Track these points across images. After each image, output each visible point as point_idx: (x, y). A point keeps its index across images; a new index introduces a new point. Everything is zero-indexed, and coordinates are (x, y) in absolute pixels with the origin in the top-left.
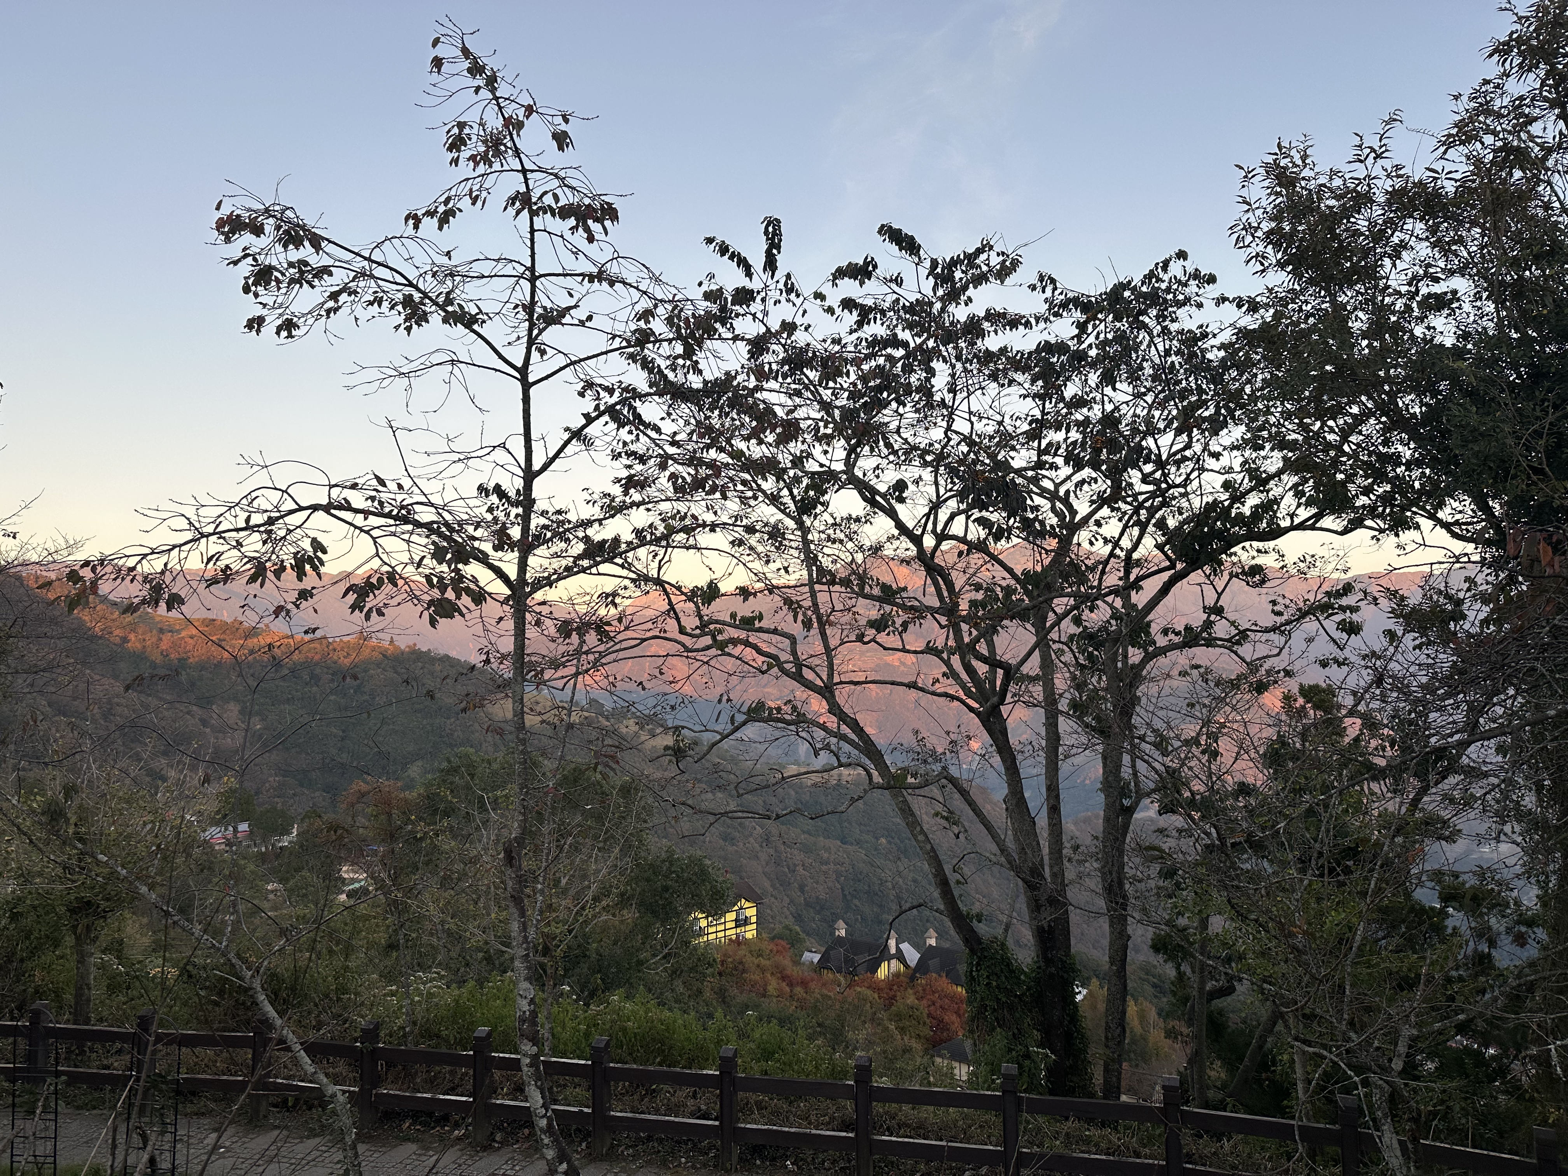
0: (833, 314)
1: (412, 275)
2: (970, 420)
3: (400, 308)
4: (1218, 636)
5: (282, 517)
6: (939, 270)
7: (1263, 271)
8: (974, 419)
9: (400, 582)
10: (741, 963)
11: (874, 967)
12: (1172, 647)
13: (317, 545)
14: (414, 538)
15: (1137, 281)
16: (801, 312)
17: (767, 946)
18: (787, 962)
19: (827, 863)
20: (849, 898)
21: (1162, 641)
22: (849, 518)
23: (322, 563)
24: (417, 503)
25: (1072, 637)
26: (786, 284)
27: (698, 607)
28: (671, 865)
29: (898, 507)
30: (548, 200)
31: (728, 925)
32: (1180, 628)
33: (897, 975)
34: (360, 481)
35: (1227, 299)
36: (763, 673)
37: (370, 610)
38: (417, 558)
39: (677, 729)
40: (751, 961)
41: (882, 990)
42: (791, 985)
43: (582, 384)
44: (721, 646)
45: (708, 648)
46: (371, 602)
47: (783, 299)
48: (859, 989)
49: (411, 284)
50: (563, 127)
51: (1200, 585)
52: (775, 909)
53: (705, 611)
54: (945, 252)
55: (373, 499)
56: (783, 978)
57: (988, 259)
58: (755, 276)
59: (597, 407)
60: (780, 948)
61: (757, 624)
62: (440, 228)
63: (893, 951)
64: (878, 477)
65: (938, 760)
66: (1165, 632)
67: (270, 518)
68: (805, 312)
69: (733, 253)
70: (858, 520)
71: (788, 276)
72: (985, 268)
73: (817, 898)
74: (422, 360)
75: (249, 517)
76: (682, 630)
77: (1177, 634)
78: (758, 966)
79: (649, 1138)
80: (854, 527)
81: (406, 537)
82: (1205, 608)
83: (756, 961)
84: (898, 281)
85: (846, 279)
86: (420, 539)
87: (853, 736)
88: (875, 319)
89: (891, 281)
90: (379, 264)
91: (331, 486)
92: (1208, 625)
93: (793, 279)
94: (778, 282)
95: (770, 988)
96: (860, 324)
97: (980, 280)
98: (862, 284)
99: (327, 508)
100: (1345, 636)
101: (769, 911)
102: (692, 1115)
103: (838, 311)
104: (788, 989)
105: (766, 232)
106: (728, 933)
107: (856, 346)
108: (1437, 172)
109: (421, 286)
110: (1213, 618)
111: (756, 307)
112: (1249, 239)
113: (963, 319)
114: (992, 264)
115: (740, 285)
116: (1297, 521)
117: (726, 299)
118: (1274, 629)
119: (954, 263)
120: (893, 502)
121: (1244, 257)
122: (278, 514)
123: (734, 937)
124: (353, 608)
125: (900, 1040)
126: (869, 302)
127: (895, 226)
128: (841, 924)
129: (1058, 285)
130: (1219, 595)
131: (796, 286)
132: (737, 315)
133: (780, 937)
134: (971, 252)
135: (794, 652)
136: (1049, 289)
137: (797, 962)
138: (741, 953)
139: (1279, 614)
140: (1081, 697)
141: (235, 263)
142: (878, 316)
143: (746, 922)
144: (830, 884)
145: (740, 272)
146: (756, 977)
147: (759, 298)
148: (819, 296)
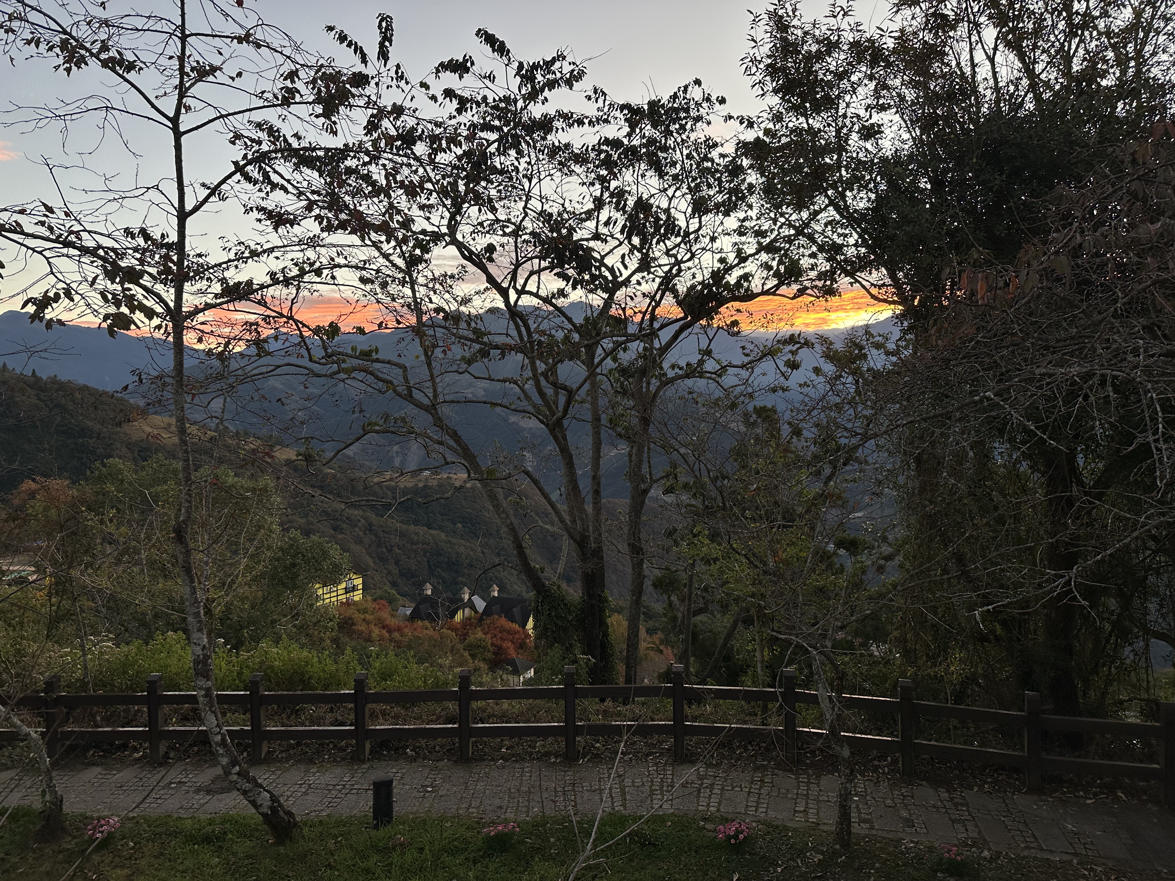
0: (436, 101)
1: (66, 23)
2: (541, 201)
3: (57, 50)
4: (707, 370)
6: (524, 72)
7: (763, 95)
8: (543, 200)
10: (351, 618)
11: (452, 614)
12: (678, 378)
15: (664, 101)
16: (409, 97)
17: (370, 605)
18: (386, 615)
19: (416, 544)
20: (433, 567)
21: (671, 374)
22: (445, 275)
26: (397, 72)
27: (323, 341)
29: (489, 265)
31: (340, 592)
32: (683, 364)
33: (469, 619)
34: (28, 207)
35: (733, 117)
36: (382, 393)
38: (90, 277)
40: (358, 617)
41: (458, 629)
42: (390, 631)
43: (231, 135)
44: (346, 372)
45: (335, 373)
47: (394, 85)
48: (441, 630)
49: (64, 31)
51: (698, 334)
52: (376, 579)
53: (329, 345)
54: (530, 58)
55: (42, 224)
56: (384, 627)
57: (561, 67)
60: (381, 606)
61: (374, 356)
63: (466, 602)
64: (473, 240)
66: (673, 367)
68: (412, 98)
69: (351, 41)
70: (452, 277)
71: (398, 66)
72: (559, 75)
73: (409, 569)
74: (78, 104)
76: (312, 359)
77: (681, 368)
78: (364, 620)
79: (298, 744)
82: (700, 350)
83: (362, 617)
84: (491, 77)
85: (448, 72)
87: (451, 443)
88: (471, 108)
89: (485, 77)
92: (701, 362)
93: (402, 69)
94: (389, 69)
95: (374, 635)
96: (459, 111)
97: (552, 85)
98: (461, 77)
100: (790, 370)
101: (373, 580)
102: (332, 725)
103: (440, 99)
104: (387, 635)
105: (380, 27)
106: (339, 598)
108: (882, 30)
110: (705, 357)
111: (370, 90)
112: (754, 69)
113: (538, 116)
114: (564, 72)
115: (356, 70)
116: (766, 287)
117: (344, 81)
118: (743, 366)
119: (535, 67)
120: (485, 260)
121: (751, 84)
123: (345, 600)
125: (471, 664)
126: (466, 94)
127: (490, 32)
128: (428, 585)
129: (608, 97)
130: (711, 341)
131: (405, 75)
132: (354, 96)
133: (381, 598)
134: (549, 59)
135: (405, 378)
136: (601, 101)
137: (394, 615)
138: (351, 611)
139: (747, 355)
142: (474, 106)
143: (354, 589)
144: (419, 559)
145: (357, 59)
146: (363, 627)
147: (373, 83)
148: (424, 85)
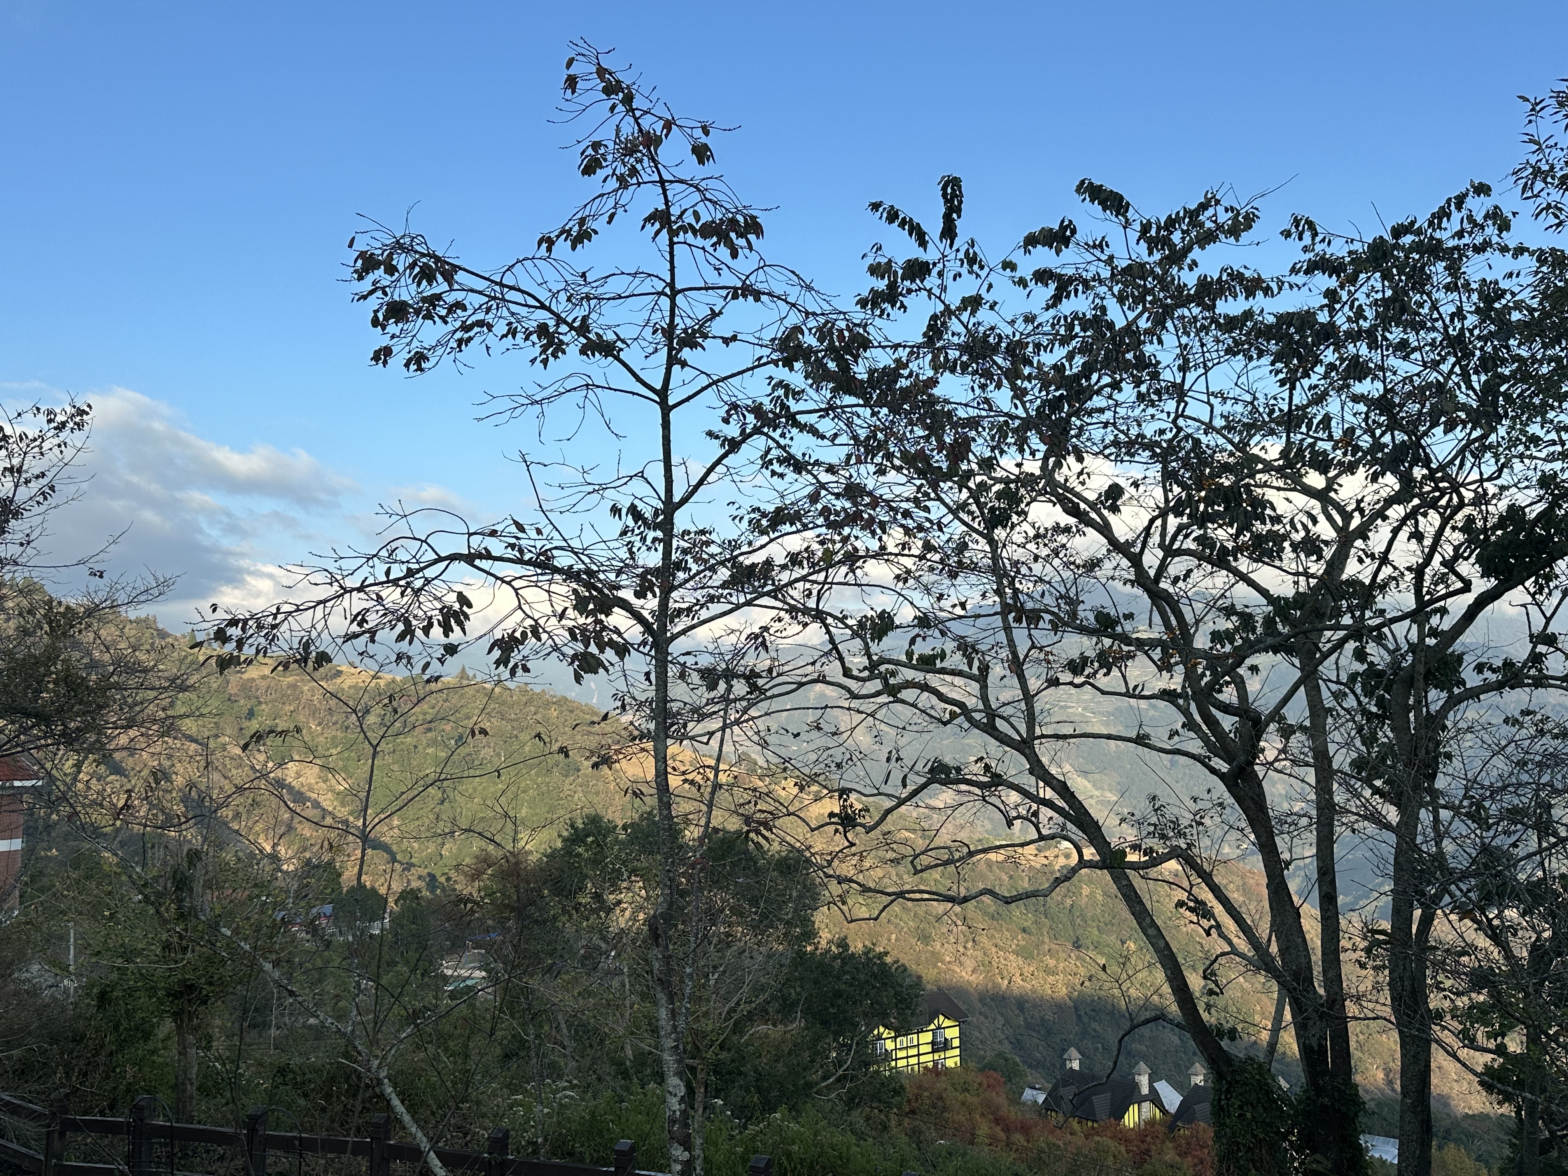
0: (1025, 286)
1: (543, 296)
2: (1208, 403)
3: (534, 337)
4: (1550, 673)
5: (421, 570)
6: (1153, 232)
7: (1558, 225)
8: (1212, 400)
9: (544, 636)
10: (940, 1098)
11: (1119, 1112)
12: (1487, 688)
13: (463, 600)
14: (554, 587)
15: (1422, 221)
16: (986, 286)
17: (975, 1079)
18: (1001, 1100)
19: (1054, 973)
20: (1085, 1019)
21: (1474, 681)
22: (1054, 530)
23: (467, 617)
24: (556, 548)
25: (1353, 677)
26: (967, 253)
27: (866, 644)
28: (844, 963)
29: (1111, 518)
30: (689, 218)
31: (922, 1049)
32: (1499, 663)
33: (1151, 1122)
34: (499, 528)
35: (1527, 250)
36: (945, 724)
37: (516, 666)
38: (559, 610)
39: (844, 792)
40: (953, 1097)
41: (1131, 1141)
42: (1007, 1130)
43: (726, 408)
44: (892, 691)
45: (878, 694)
46: (516, 657)
47: (964, 271)
48: (1097, 1138)
49: (543, 306)
50: (704, 139)
51: (1524, 605)
52: (986, 1032)
53: (874, 648)
55: (512, 546)
56: (997, 1121)
57: (1215, 215)
58: (930, 245)
59: (743, 431)
60: (992, 1081)
61: (938, 664)
62: (574, 248)
63: (1145, 1091)
64: (1083, 483)
65: (1181, 834)
66: (1480, 668)
67: (409, 570)
68: (990, 286)
69: (904, 219)
71: (971, 244)
72: (1212, 225)
73: (1042, 1019)
74: (555, 387)
75: (389, 569)
76: (847, 673)
77: (1495, 671)
78: (963, 1104)
80: (1062, 539)
81: (546, 587)
82: (1531, 636)
83: (961, 1098)
84: (1103, 246)
85: (1039, 247)
86: (562, 589)
87: (1061, 803)
88: (1076, 291)
89: (1094, 246)
90: (511, 288)
91: (470, 535)
92: (1536, 659)
93: (976, 248)
94: (958, 250)
95: (980, 1133)
96: (1056, 299)
97: (1207, 238)
98: (1058, 251)
99: (469, 559)
101: (977, 1034)
103: (1031, 284)
104: (1002, 1136)
105: (944, 194)
106: (923, 1059)
107: (1053, 325)
109: (554, 308)
110: (1542, 648)
111: (932, 281)
113: (1191, 283)
114: (1220, 220)
115: (912, 256)
117: (896, 272)
119: (1171, 223)
120: (1105, 512)
122: (416, 566)
123: (931, 1065)
124: (498, 663)
126: (1070, 271)
127: (1097, 182)
128: (1073, 1052)
129: (1319, 229)
130: (1548, 620)
131: (980, 256)
132: (909, 291)
133: (990, 1067)
134: (1193, 207)
135: (984, 698)
136: (1307, 235)
137: (1015, 1099)
138: (940, 1085)
140: (1369, 753)
141: (365, 297)
142: (1080, 288)
143: (946, 1045)
145: (913, 242)
146: (960, 1117)
147: (934, 272)
148: (1009, 265)
